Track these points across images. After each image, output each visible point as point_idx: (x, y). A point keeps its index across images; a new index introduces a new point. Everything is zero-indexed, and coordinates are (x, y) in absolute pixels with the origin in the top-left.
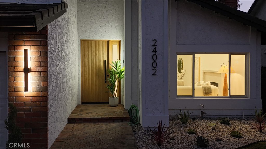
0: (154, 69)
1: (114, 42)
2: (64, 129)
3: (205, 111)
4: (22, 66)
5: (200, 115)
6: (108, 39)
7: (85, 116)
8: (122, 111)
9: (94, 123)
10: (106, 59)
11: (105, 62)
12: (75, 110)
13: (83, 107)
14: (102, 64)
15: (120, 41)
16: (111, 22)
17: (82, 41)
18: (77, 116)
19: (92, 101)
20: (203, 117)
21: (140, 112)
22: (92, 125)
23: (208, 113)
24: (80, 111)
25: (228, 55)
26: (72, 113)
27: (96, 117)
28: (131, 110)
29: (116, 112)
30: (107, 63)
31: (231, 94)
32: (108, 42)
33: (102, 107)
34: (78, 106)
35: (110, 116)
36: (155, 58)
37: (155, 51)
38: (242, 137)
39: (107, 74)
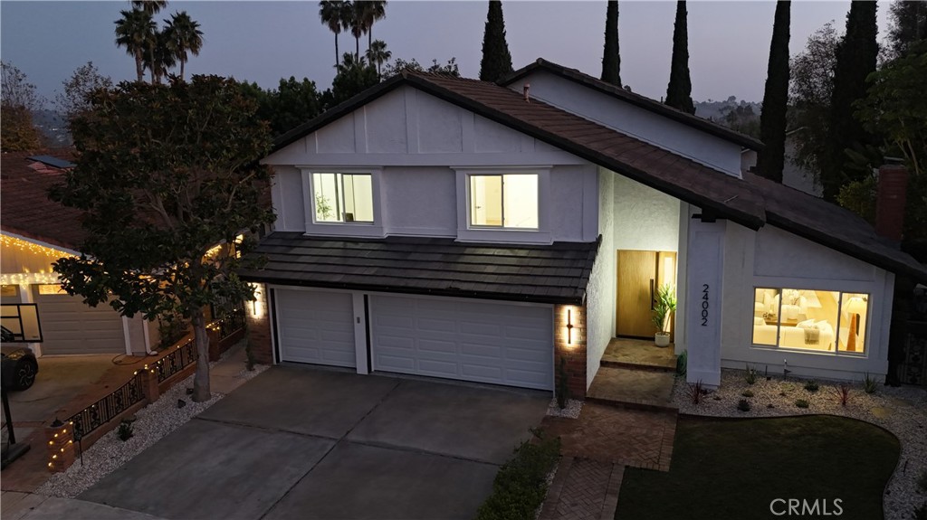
0: (704, 318)
1: (667, 254)
2: (598, 373)
3: (788, 369)
4: (567, 323)
5: (783, 372)
6: (658, 250)
7: (621, 359)
8: (670, 357)
9: (632, 370)
10: (654, 278)
11: (652, 281)
12: (608, 348)
13: (618, 344)
14: (648, 284)
15: (676, 254)
16: (663, 225)
17: (619, 252)
18: (611, 359)
19: (631, 335)
20: (785, 376)
22: (627, 372)
23: (795, 372)
24: (615, 351)
25: (838, 293)
26: (605, 353)
27: (634, 363)
28: (681, 356)
29: (661, 357)
30: (654, 284)
31: (839, 349)
32: (658, 254)
33: (645, 347)
34: (612, 341)
35: (651, 364)
36: (705, 305)
37: (706, 297)
38: (807, 407)
39: (653, 298)
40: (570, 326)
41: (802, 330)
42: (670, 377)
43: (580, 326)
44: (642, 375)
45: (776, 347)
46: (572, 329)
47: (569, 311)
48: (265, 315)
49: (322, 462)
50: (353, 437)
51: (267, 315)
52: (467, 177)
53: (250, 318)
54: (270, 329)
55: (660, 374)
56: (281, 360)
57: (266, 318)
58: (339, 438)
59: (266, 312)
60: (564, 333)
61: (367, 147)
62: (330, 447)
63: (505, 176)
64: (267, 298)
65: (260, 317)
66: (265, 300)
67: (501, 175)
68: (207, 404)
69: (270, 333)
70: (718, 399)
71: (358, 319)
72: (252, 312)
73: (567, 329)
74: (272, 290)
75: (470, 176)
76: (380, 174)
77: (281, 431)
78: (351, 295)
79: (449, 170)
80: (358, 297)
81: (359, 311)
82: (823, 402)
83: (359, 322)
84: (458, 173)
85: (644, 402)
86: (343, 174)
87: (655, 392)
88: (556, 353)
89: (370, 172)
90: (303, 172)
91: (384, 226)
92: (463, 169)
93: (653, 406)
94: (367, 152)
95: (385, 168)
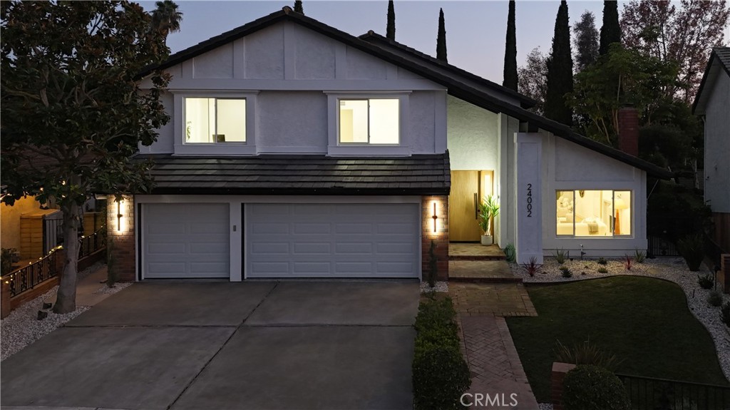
0: (529, 211)
1: (487, 172)
3: (584, 252)
4: (432, 215)
5: (580, 254)
6: (479, 169)
8: (498, 251)
9: (472, 260)
10: (477, 192)
11: (475, 195)
14: (472, 198)
15: (493, 172)
16: (483, 150)
19: (461, 240)
20: (582, 257)
21: (516, 251)
22: (470, 262)
23: (588, 254)
25: (611, 192)
27: (473, 255)
28: (507, 249)
29: (491, 251)
30: (478, 197)
32: (479, 173)
33: (474, 246)
35: (487, 255)
36: (530, 201)
37: (530, 194)
38: (607, 272)
39: (478, 209)
40: (435, 217)
41: (586, 225)
42: (504, 263)
43: (444, 216)
44: (482, 263)
45: (573, 236)
46: (437, 220)
47: (435, 204)
48: (130, 230)
49: (229, 343)
50: (250, 322)
51: (132, 230)
52: (337, 101)
53: (113, 235)
54: (134, 245)
55: (495, 262)
56: (143, 278)
57: (132, 233)
58: (237, 324)
59: (132, 227)
60: (430, 224)
61: (245, 73)
62: (231, 333)
63: (370, 100)
64: (134, 213)
65: (125, 233)
66: (132, 215)
67: (367, 99)
68: (72, 315)
69: (135, 249)
70: (545, 273)
71: (235, 227)
72: (116, 229)
73: (433, 220)
74: (140, 205)
75: (340, 99)
76: (254, 98)
77: (170, 326)
78: (229, 204)
79: (322, 94)
80: (235, 205)
81: (235, 219)
82: (615, 269)
83: (235, 230)
84: (330, 97)
85: (495, 277)
86: (217, 98)
87: (500, 271)
88: (423, 242)
89: (244, 96)
90: (176, 97)
91: (256, 145)
92: (334, 93)
93: (503, 279)
94: (245, 78)
95: (261, 92)
